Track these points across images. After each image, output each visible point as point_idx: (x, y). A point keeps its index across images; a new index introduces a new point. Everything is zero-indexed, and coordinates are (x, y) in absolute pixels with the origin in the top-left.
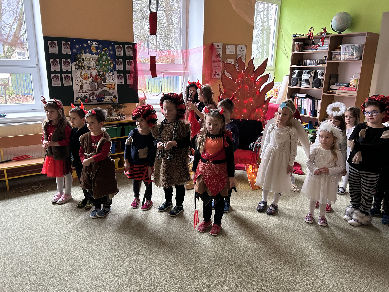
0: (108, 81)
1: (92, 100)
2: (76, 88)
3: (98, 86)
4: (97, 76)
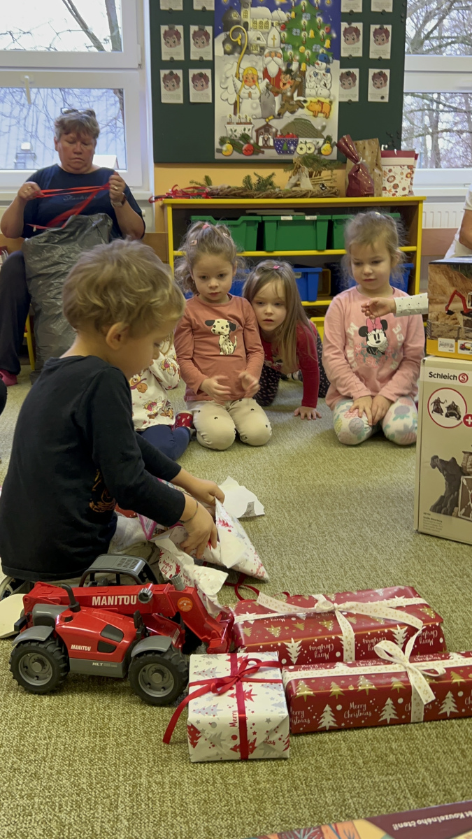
0: (313, 92)
1: (264, 147)
2: (222, 110)
3: (282, 106)
4: (283, 76)
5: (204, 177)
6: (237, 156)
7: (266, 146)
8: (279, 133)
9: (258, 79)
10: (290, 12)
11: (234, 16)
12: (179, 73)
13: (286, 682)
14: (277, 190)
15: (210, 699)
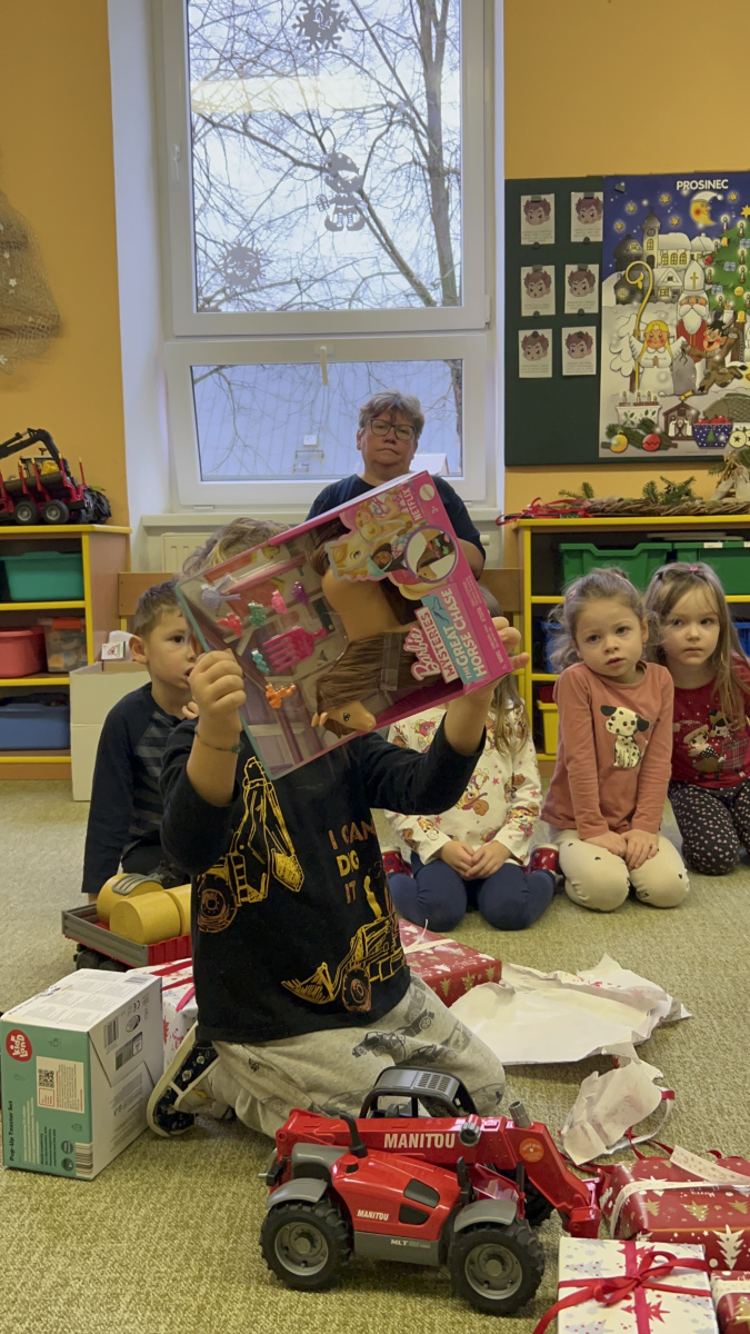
1: (676, 438)
2: (612, 385)
3: (707, 376)
4: (708, 332)
5: (581, 485)
6: (633, 452)
7: (680, 437)
8: (701, 417)
9: (669, 338)
10: (721, 238)
11: (633, 248)
12: (547, 333)
13: (719, 1296)
14: (697, 502)
15: (592, 1312)
